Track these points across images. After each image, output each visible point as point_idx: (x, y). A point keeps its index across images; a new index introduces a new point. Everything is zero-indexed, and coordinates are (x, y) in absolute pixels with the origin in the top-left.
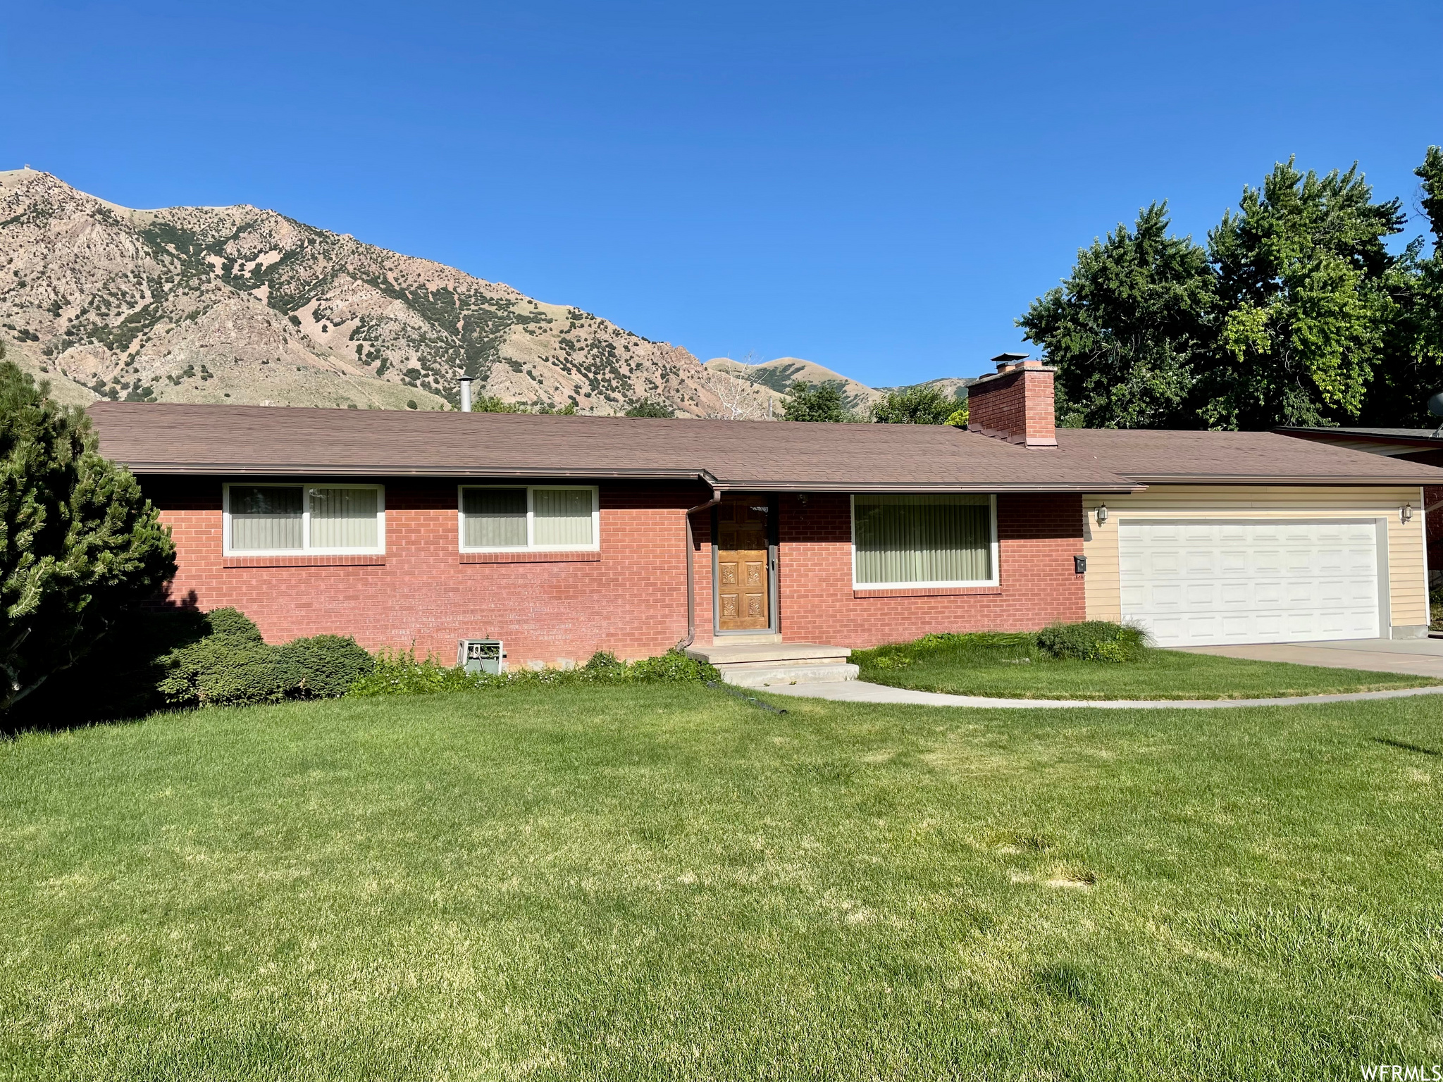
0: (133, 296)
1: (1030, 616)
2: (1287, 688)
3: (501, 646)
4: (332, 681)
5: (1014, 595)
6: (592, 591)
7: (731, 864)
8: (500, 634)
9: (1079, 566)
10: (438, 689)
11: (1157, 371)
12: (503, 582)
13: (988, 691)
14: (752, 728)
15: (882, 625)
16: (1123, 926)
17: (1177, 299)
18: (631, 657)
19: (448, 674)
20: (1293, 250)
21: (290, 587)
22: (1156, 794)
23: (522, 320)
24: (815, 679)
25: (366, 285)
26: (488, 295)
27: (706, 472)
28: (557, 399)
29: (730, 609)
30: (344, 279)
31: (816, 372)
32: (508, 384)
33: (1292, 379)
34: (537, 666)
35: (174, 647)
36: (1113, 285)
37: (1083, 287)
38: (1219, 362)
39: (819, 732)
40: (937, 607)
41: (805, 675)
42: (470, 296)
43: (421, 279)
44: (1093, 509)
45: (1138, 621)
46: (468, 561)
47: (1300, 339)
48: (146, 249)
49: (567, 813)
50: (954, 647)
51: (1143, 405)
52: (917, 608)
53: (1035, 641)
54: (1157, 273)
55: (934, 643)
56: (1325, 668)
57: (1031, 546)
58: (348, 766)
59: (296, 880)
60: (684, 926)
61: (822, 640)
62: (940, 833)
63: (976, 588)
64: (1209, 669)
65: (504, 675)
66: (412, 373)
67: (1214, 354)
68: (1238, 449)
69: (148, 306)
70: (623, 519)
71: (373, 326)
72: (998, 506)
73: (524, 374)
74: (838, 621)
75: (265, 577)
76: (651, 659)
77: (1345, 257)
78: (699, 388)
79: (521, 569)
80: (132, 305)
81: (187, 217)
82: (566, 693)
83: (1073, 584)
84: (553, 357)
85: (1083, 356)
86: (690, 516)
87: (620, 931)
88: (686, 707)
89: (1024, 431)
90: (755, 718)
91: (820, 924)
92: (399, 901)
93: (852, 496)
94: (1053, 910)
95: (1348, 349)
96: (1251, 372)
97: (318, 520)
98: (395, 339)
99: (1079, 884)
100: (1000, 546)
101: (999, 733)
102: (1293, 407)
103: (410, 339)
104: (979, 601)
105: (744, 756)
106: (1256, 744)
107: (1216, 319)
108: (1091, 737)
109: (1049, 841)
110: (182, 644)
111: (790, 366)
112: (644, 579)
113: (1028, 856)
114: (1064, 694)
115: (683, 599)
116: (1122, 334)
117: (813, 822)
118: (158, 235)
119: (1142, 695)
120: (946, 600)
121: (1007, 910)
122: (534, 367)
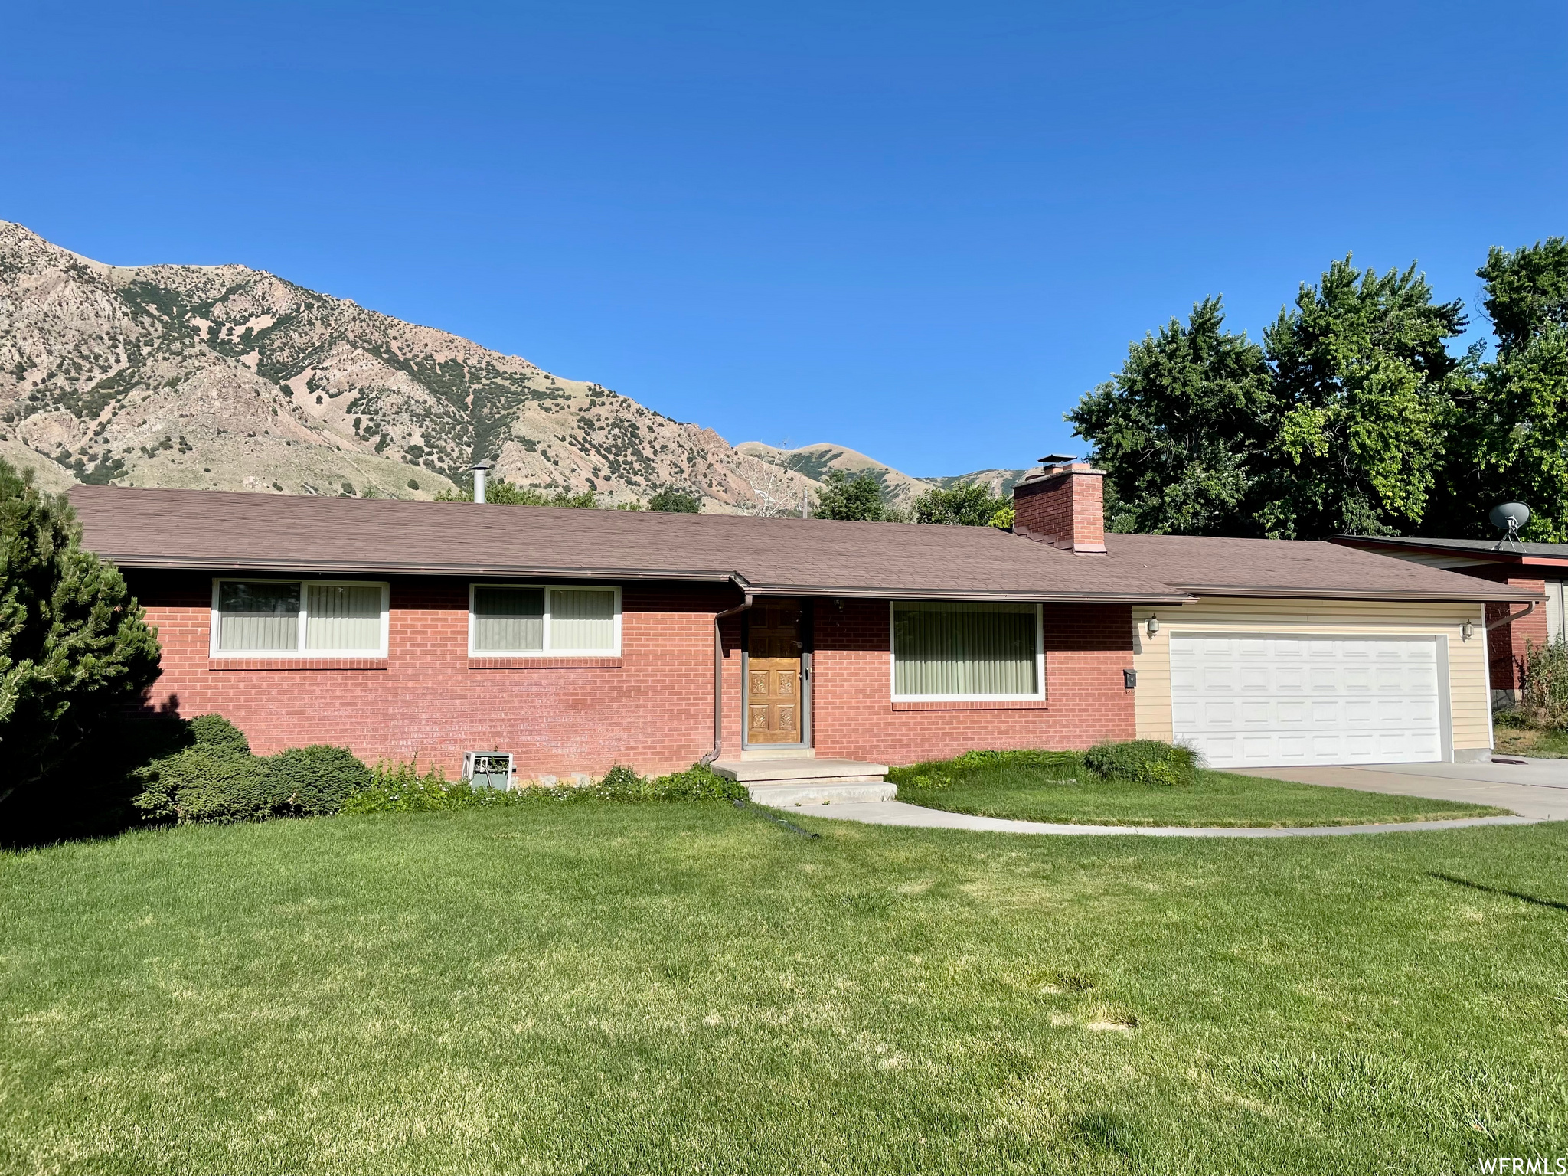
0: (107, 360)
1: (1078, 733)
2: (1342, 816)
3: (511, 759)
4: (325, 796)
5: (1061, 711)
6: (612, 700)
7: (759, 1004)
8: (510, 746)
9: (1129, 680)
10: (442, 805)
11: (1212, 472)
12: (515, 689)
13: (1032, 815)
14: (782, 854)
15: (922, 740)
16: (1164, 1071)
17: (1232, 397)
18: (652, 772)
19: (452, 790)
20: (1351, 350)
21: (282, 692)
22: (1203, 930)
23: (537, 395)
24: (850, 799)
25: (367, 355)
26: (501, 368)
27: (737, 574)
28: (573, 481)
29: (760, 721)
30: (343, 347)
31: (853, 459)
32: (520, 464)
33: (1351, 483)
34: (548, 781)
35: (154, 758)
36: (1166, 381)
37: (1134, 382)
38: (1277, 463)
39: (853, 859)
40: (980, 722)
41: (839, 795)
42: (481, 369)
43: (428, 350)
44: (1143, 620)
45: (1190, 740)
46: (478, 666)
47: (1358, 443)
48: (124, 309)
49: (584, 947)
50: (998, 766)
51: (1198, 507)
52: (959, 722)
53: (1082, 760)
54: (1212, 370)
55: (976, 761)
56: (1381, 795)
57: (1079, 658)
58: (345, 894)
59: (291, 1020)
60: (710, 1071)
61: (859, 756)
62: (979, 971)
63: (1021, 702)
64: (1263, 795)
65: (514, 792)
66: (415, 451)
67: (1272, 455)
68: (1294, 559)
69: (124, 371)
70: (648, 622)
71: (373, 398)
72: (1044, 616)
73: (538, 454)
74: (875, 736)
75: (255, 681)
76: (673, 775)
77: (1405, 359)
78: (728, 473)
79: (535, 675)
80: (105, 369)
81: (173, 276)
82: (580, 813)
83: (1123, 699)
84: (571, 436)
85: (1135, 454)
86: (719, 620)
87: (641, 1076)
88: (712, 829)
89: (1072, 537)
90: (786, 843)
91: (853, 1068)
92: (404, 1043)
93: (892, 603)
94: (1094, 1056)
95: (1409, 454)
96: (1309, 475)
97: (315, 620)
98: (397, 413)
99: (1122, 1027)
100: (1046, 658)
101: (1043, 862)
102: (1352, 513)
103: (413, 413)
104: (1024, 716)
105: (773, 886)
106: (1308, 877)
107: (1273, 418)
108: (1138, 867)
109: (1092, 980)
110: (162, 754)
111: (827, 452)
112: (667, 688)
113: (1069, 996)
114: (1112, 819)
115: (710, 710)
116: (1176, 432)
117: (847, 958)
118: (138, 295)
119: (1193, 821)
120: (988, 714)
121: (1045, 1053)
122: (550, 447)
